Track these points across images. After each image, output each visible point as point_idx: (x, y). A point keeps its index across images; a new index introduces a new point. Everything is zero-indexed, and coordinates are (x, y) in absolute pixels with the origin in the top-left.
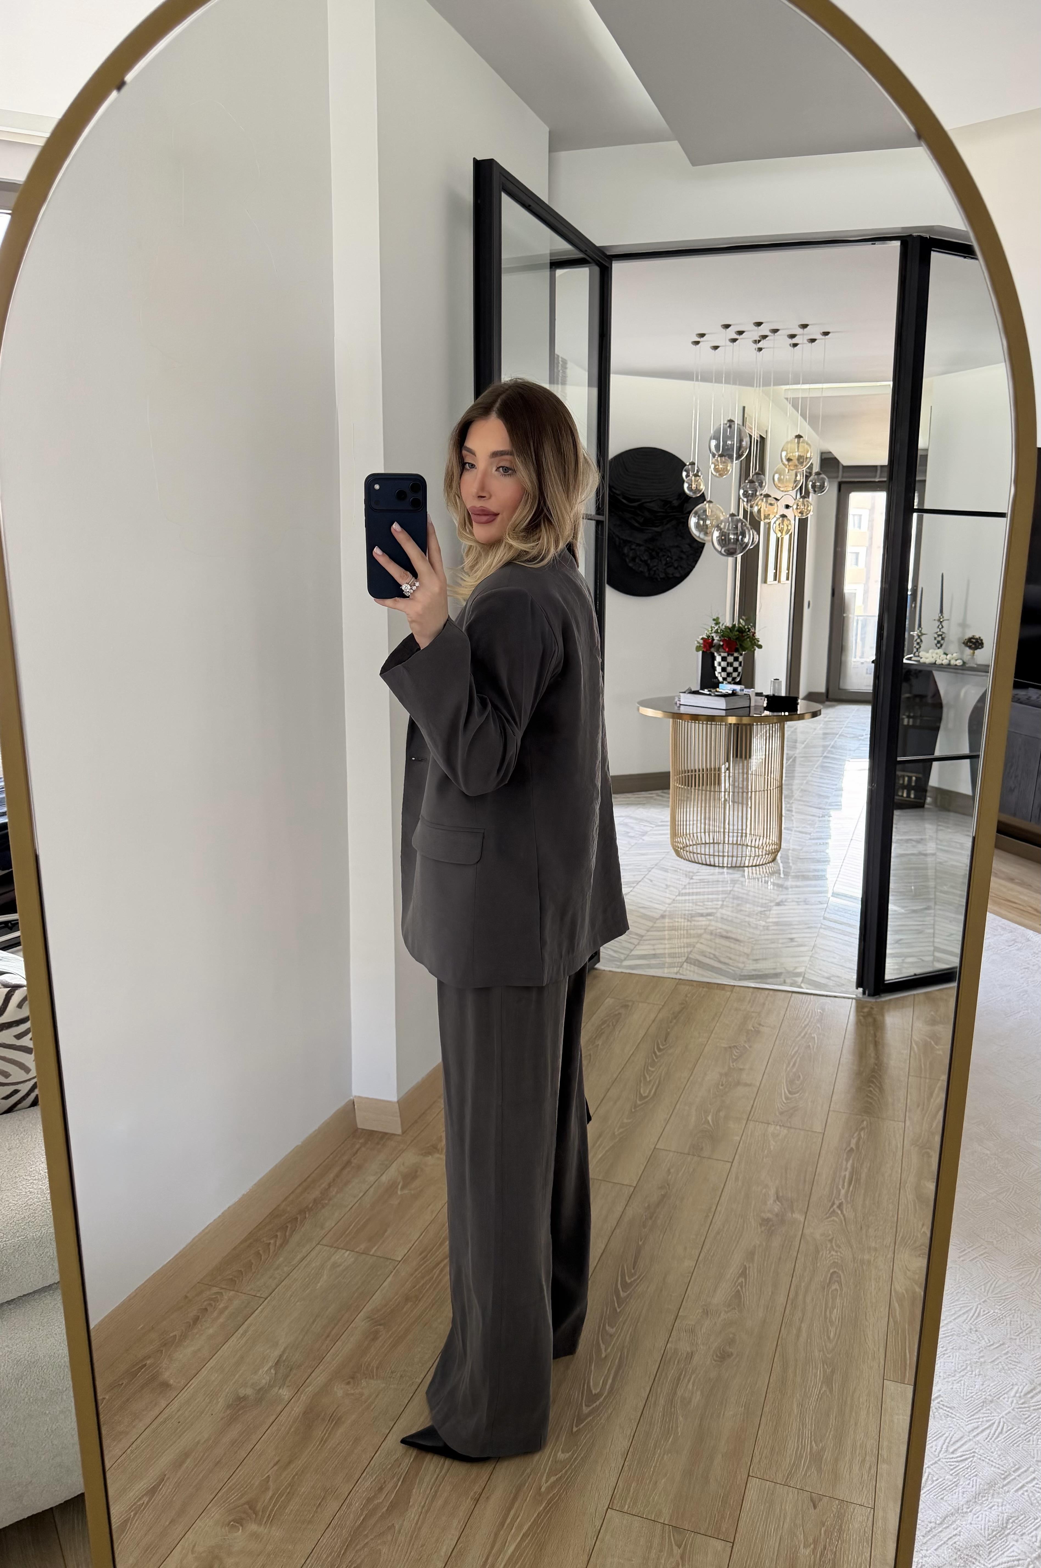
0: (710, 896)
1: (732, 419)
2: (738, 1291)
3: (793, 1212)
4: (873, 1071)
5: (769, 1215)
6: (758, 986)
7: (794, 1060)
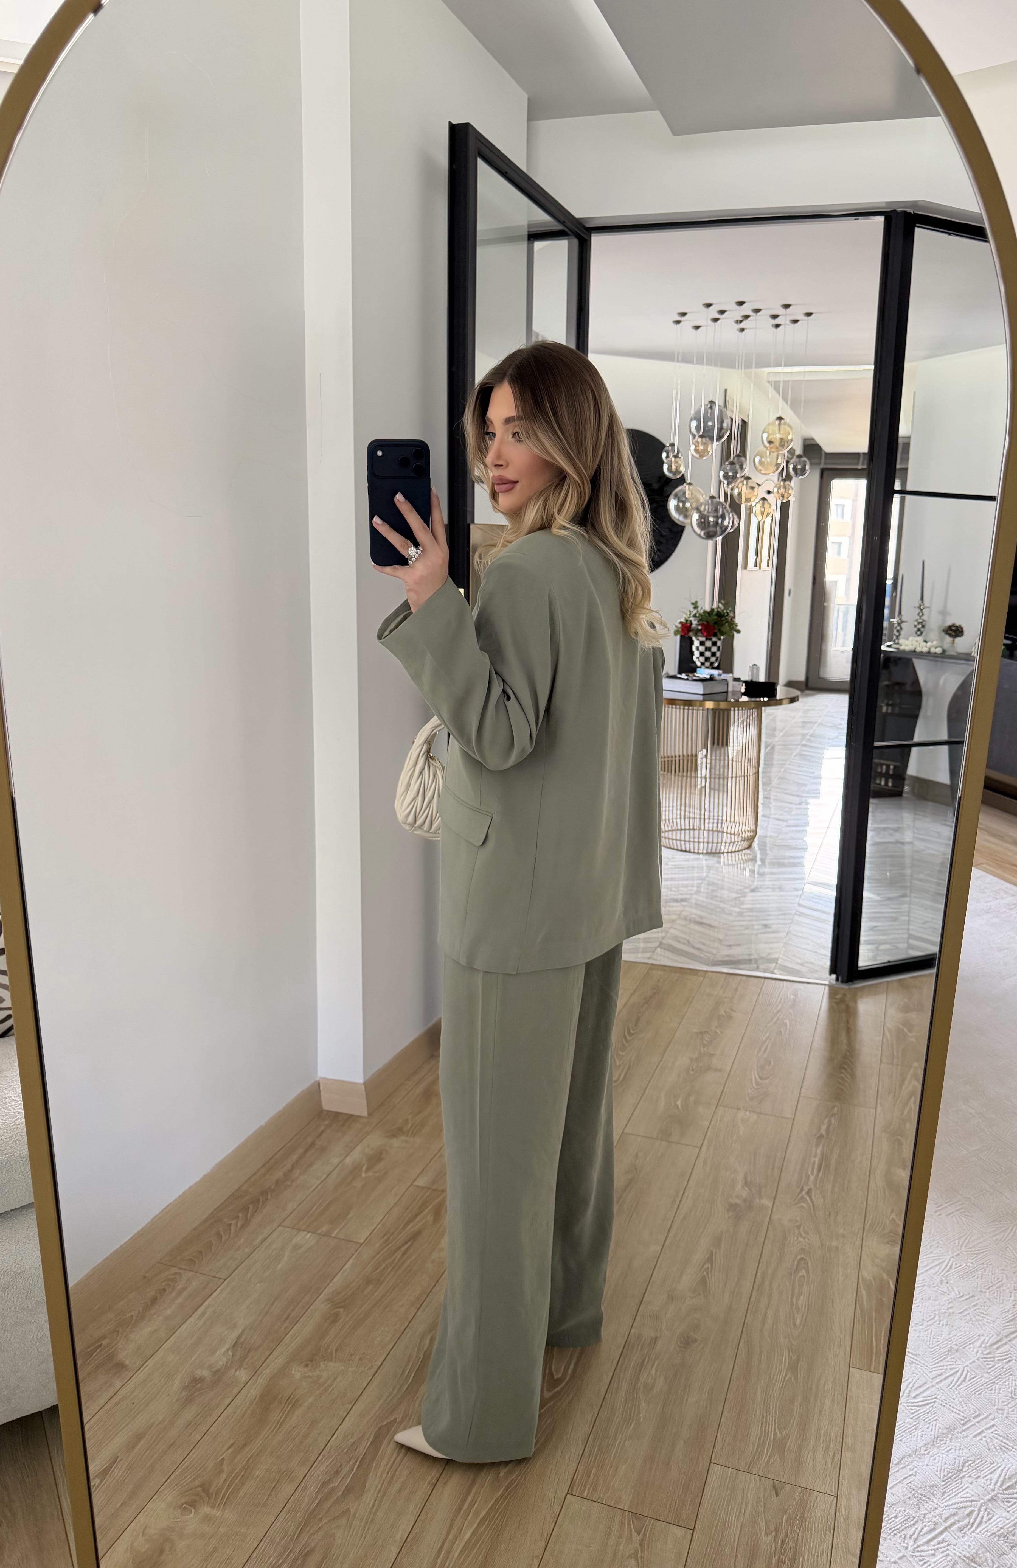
1: (714, 400)
2: (704, 1277)
3: (761, 1198)
4: (845, 1057)
5: (736, 1201)
6: (730, 971)
7: (765, 1046)
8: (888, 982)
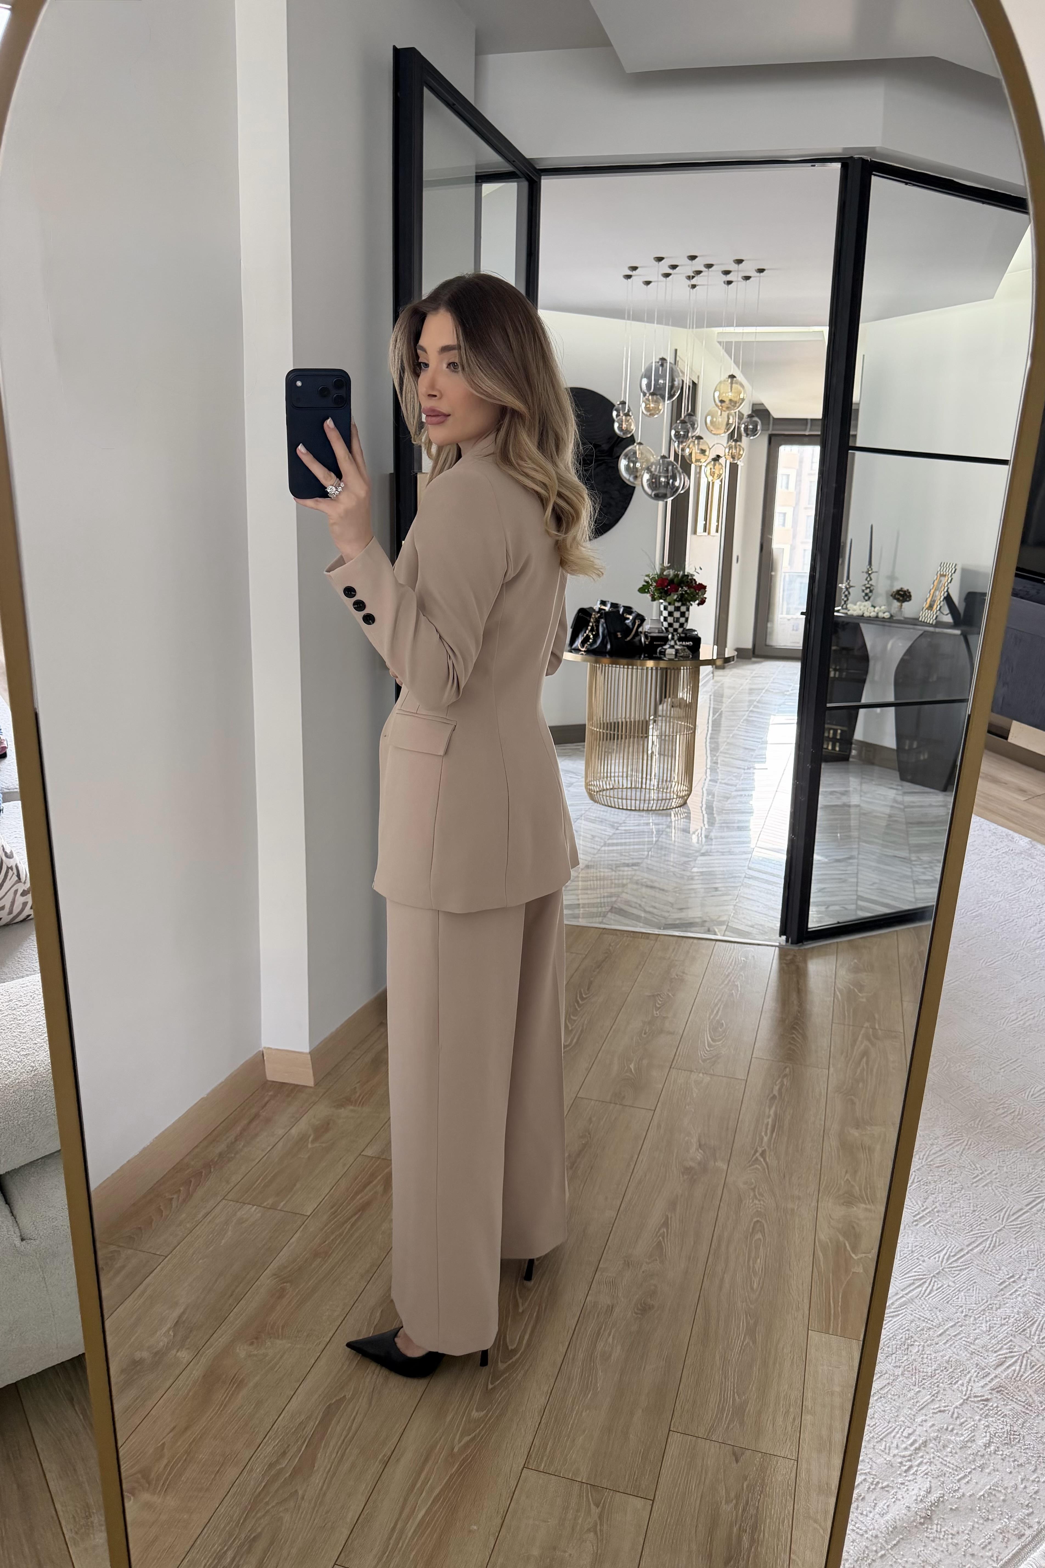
0: (636, 847)
1: (665, 357)
2: (661, 1242)
3: (715, 1160)
4: (796, 1018)
5: (692, 1164)
6: (682, 934)
7: (716, 1009)
8: (837, 942)
